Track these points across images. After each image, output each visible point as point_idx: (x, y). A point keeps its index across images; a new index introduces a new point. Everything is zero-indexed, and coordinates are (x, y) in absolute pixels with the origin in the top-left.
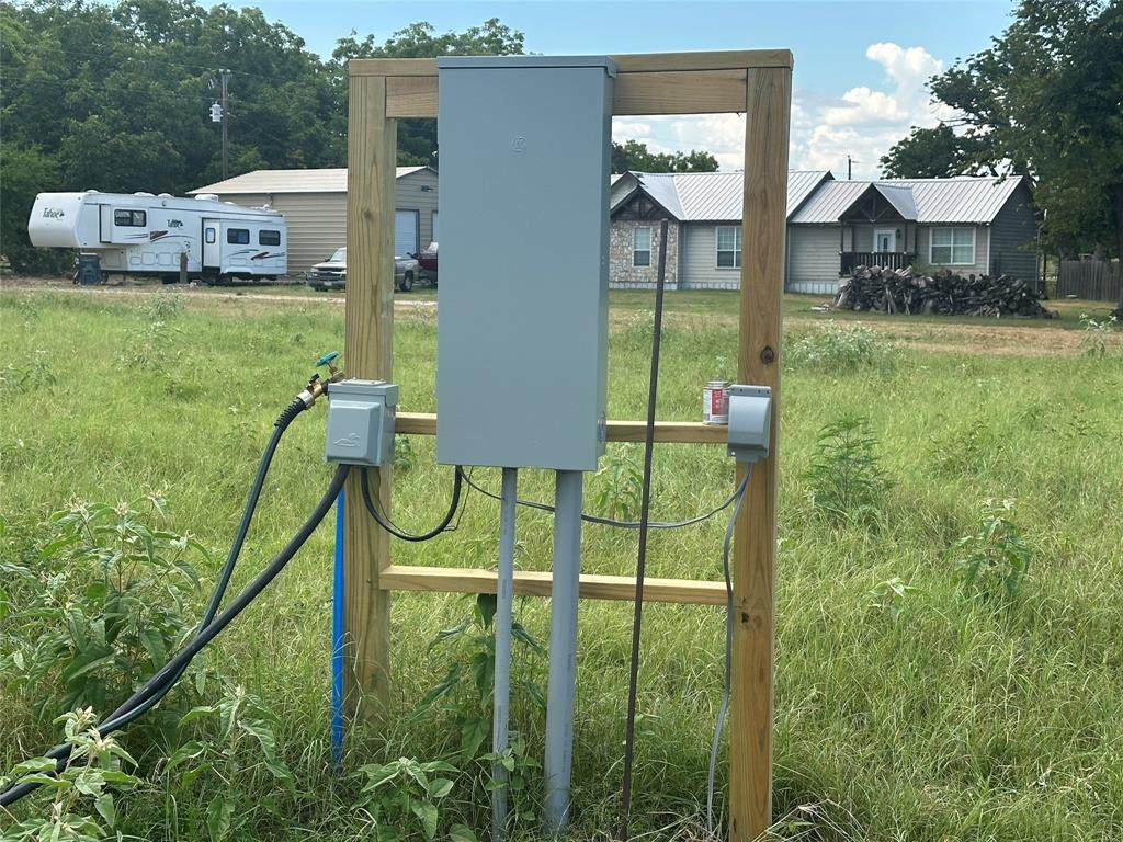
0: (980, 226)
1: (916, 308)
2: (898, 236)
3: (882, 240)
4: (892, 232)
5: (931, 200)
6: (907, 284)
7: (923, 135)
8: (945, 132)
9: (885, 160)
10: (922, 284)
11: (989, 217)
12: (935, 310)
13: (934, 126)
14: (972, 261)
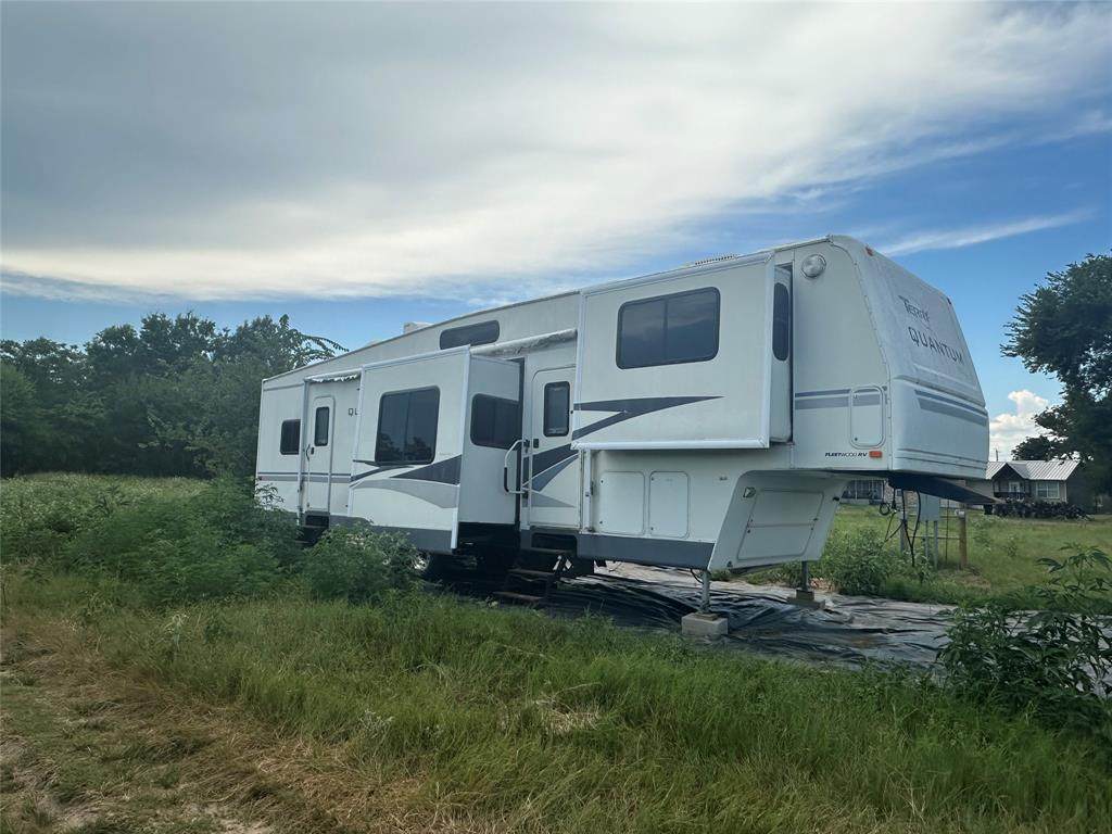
0: (1061, 482)
1: (1028, 515)
2: (1021, 485)
3: (1014, 487)
4: (1017, 484)
5: (1037, 470)
6: (1023, 505)
7: (1032, 440)
8: (1044, 439)
9: (1014, 451)
10: (1029, 505)
11: (1065, 478)
12: (1036, 517)
13: (1037, 436)
14: (1058, 497)
